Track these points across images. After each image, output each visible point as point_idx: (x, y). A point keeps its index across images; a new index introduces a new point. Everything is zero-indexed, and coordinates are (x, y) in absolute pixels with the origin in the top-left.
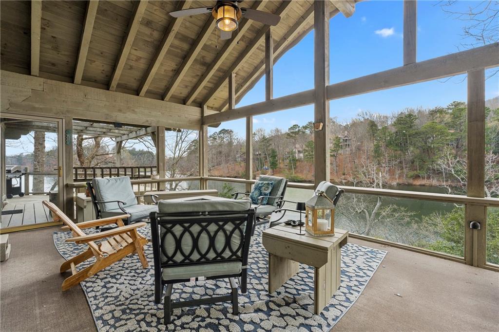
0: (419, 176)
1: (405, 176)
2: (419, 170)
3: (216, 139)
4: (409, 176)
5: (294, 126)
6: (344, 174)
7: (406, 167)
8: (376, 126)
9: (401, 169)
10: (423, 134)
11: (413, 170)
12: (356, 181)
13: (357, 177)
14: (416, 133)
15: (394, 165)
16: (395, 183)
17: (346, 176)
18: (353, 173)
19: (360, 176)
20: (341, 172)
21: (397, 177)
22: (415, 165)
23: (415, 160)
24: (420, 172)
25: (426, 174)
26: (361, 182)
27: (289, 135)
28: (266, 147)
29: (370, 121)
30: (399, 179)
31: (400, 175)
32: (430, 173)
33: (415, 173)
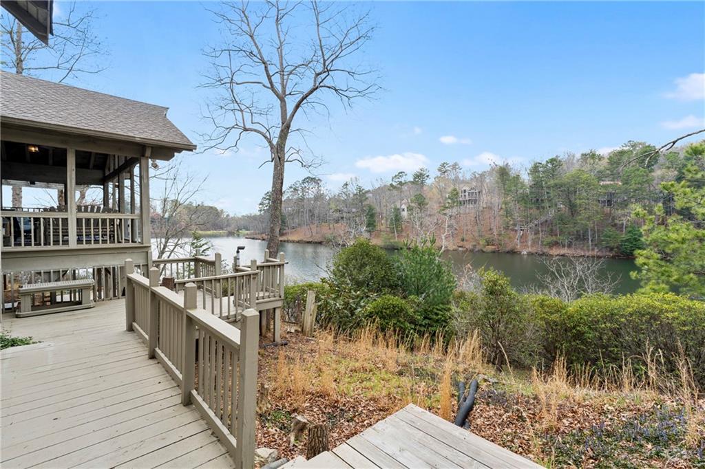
1: (540, 243)
2: (560, 235)
3: (297, 190)
4: (545, 243)
5: (399, 173)
6: (463, 240)
7: (542, 231)
8: (507, 174)
9: (536, 234)
10: (565, 185)
11: (552, 236)
12: (477, 250)
13: (479, 243)
14: (556, 185)
15: (530, 228)
16: (525, 253)
17: (465, 243)
18: (474, 239)
19: (482, 242)
20: (460, 238)
21: (529, 243)
22: (554, 228)
23: (554, 222)
24: (560, 238)
25: (567, 241)
26: (482, 250)
27: (391, 185)
28: (361, 202)
29: (501, 167)
30: (532, 246)
31: (534, 242)
32: (572, 239)
33: (554, 238)
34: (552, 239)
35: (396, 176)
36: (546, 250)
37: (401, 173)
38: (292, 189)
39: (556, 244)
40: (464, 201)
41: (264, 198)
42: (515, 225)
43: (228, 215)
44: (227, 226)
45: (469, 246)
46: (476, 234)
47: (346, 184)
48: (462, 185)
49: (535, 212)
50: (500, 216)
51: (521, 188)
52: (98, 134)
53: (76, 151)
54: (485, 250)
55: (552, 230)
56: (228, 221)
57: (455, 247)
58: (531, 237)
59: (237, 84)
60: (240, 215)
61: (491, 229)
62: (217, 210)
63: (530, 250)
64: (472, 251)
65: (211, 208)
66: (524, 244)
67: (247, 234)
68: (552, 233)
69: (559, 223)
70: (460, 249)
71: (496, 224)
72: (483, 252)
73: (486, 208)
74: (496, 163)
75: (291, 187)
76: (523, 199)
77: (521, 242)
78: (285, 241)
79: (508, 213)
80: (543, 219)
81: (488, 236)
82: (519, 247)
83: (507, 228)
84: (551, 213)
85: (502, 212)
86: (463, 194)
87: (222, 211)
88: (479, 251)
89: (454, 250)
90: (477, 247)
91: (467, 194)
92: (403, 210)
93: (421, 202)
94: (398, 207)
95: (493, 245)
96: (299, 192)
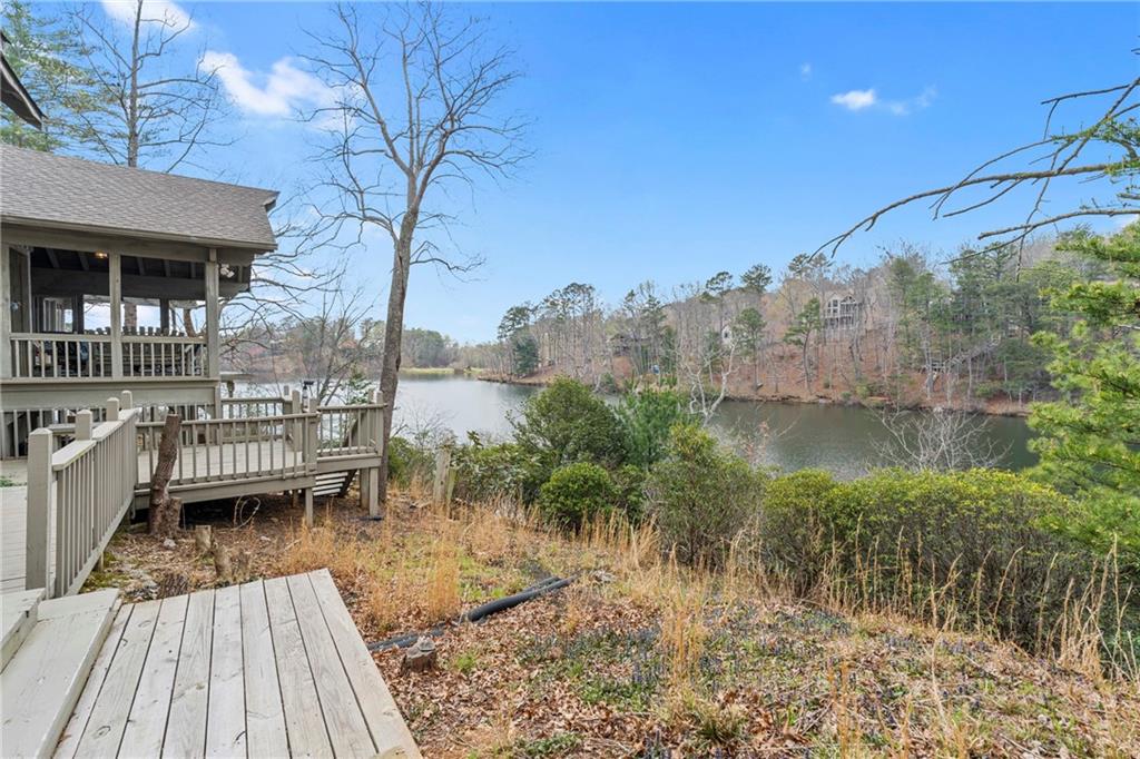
0: (1005, 394)
1: (969, 392)
2: (1009, 379)
3: (556, 305)
4: (978, 393)
5: (719, 275)
6: (827, 386)
7: (974, 371)
8: (910, 272)
9: (961, 376)
10: (1019, 290)
11: (993, 380)
12: (850, 403)
13: (855, 393)
14: (1002, 289)
15: (953, 366)
16: (940, 409)
17: (830, 391)
18: (847, 383)
19: (861, 390)
20: (822, 382)
21: (949, 393)
22: (998, 366)
23: (998, 355)
24: (1008, 385)
25: (1021, 390)
26: (860, 404)
27: (706, 294)
28: (655, 322)
29: (899, 260)
30: (954, 398)
31: (958, 392)
32: (1032, 386)
33: (997, 385)
34: (992, 385)
35: (713, 279)
36: (982, 405)
37: (723, 274)
38: (548, 304)
39: (1000, 396)
40: (831, 320)
41: (506, 317)
42: (922, 361)
43: (456, 345)
44: (454, 360)
45: (837, 396)
46: (851, 377)
47: (632, 294)
48: (830, 293)
49: (961, 338)
50: (897, 344)
51: (934, 297)
52: (141, 235)
53: (122, 257)
54: (864, 403)
55: (993, 370)
56: (455, 353)
57: (812, 398)
58: (951, 381)
59: (355, 154)
60: (473, 345)
61: (878, 368)
62: (440, 337)
63: (949, 404)
64: (841, 404)
65: (430, 333)
66: (940, 394)
67: (481, 373)
68: (993, 374)
69: (1008, 358)
70: (821, 401)
71: (889, 357)
72: (864, 407)
73: (871, 331)
74: (892, 253)
75: (547, 301)
76: (940, 315)
77: (933, 391)
78: (535, 385)
79: (911, 340)
80: (977, 350)
81: (871, 379)
82: (929, 398)
83: (907, 367)
84: (995, 339)
85: (901, 339)
86: (832, 308)
87: (447, 338)
88: (854, 404)
89: (809, 403)
90: (852, 397)
91: (839, 308)
92: (726, 335)
93: (753, 321)
94: (717, 329)
95: (881, 395)
96: (559, 307)
